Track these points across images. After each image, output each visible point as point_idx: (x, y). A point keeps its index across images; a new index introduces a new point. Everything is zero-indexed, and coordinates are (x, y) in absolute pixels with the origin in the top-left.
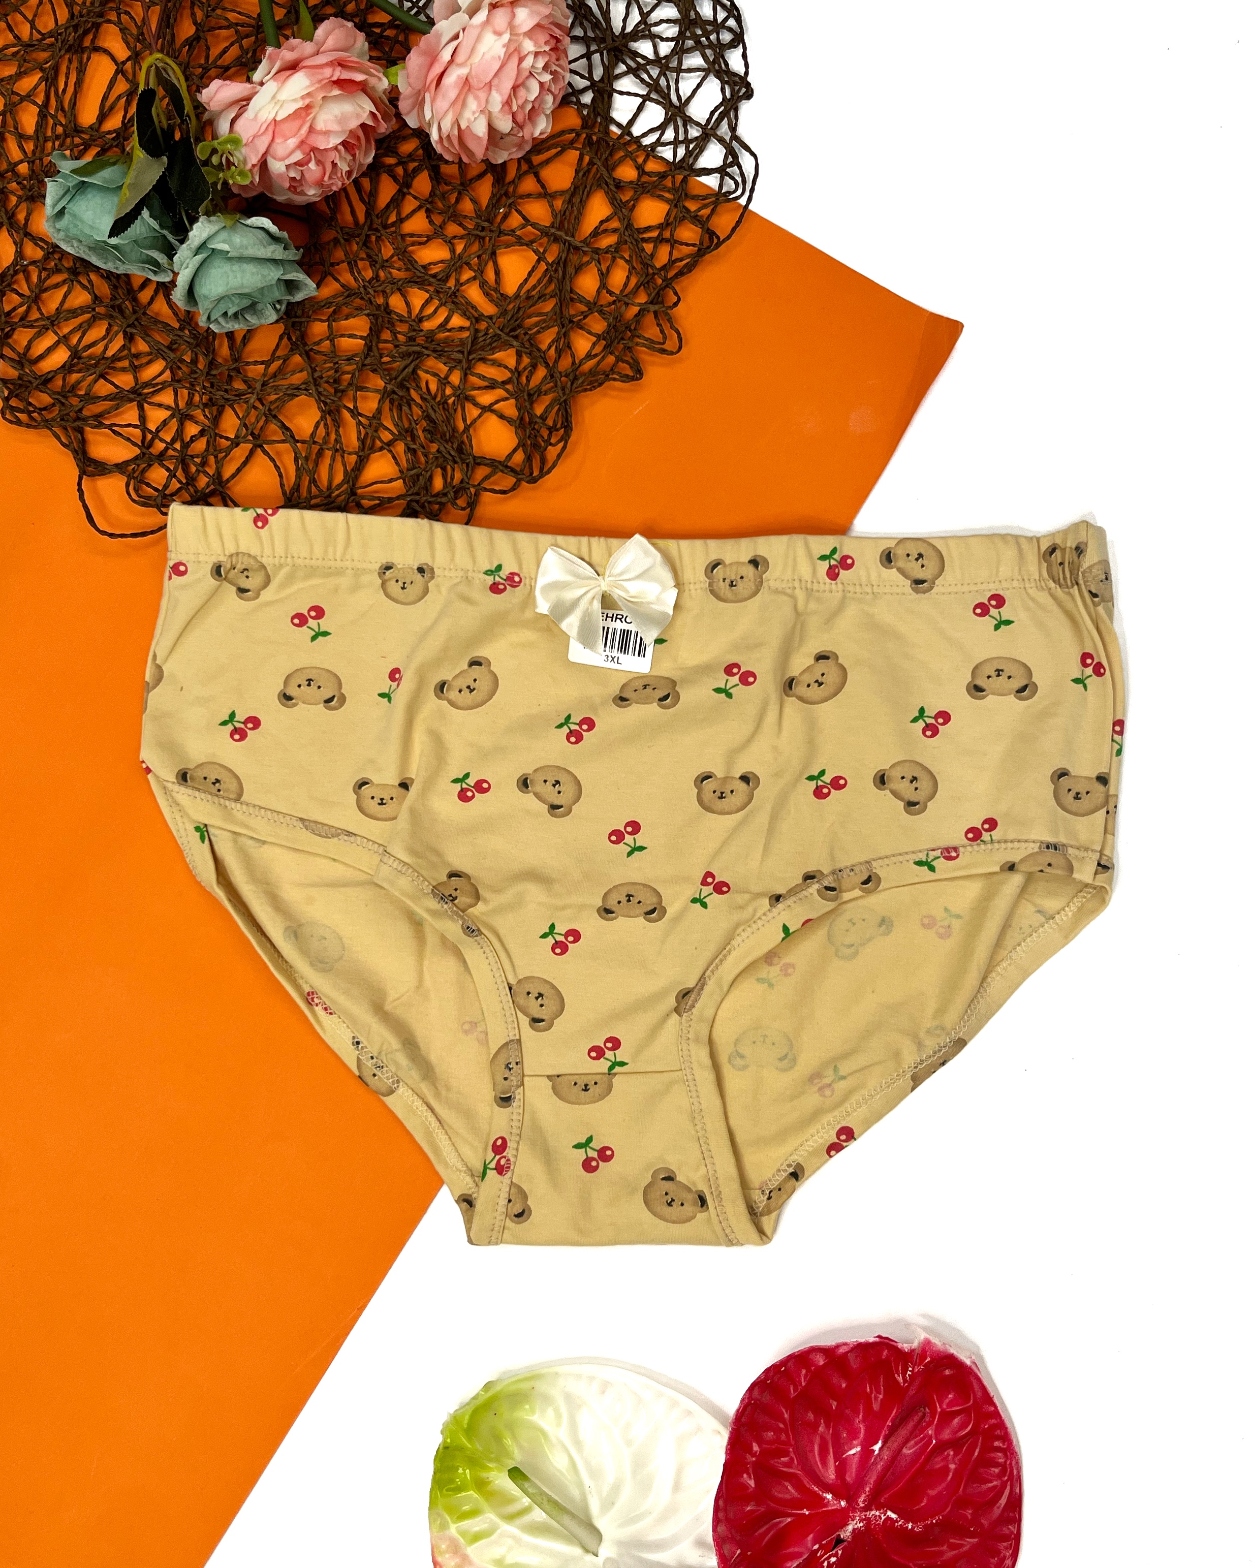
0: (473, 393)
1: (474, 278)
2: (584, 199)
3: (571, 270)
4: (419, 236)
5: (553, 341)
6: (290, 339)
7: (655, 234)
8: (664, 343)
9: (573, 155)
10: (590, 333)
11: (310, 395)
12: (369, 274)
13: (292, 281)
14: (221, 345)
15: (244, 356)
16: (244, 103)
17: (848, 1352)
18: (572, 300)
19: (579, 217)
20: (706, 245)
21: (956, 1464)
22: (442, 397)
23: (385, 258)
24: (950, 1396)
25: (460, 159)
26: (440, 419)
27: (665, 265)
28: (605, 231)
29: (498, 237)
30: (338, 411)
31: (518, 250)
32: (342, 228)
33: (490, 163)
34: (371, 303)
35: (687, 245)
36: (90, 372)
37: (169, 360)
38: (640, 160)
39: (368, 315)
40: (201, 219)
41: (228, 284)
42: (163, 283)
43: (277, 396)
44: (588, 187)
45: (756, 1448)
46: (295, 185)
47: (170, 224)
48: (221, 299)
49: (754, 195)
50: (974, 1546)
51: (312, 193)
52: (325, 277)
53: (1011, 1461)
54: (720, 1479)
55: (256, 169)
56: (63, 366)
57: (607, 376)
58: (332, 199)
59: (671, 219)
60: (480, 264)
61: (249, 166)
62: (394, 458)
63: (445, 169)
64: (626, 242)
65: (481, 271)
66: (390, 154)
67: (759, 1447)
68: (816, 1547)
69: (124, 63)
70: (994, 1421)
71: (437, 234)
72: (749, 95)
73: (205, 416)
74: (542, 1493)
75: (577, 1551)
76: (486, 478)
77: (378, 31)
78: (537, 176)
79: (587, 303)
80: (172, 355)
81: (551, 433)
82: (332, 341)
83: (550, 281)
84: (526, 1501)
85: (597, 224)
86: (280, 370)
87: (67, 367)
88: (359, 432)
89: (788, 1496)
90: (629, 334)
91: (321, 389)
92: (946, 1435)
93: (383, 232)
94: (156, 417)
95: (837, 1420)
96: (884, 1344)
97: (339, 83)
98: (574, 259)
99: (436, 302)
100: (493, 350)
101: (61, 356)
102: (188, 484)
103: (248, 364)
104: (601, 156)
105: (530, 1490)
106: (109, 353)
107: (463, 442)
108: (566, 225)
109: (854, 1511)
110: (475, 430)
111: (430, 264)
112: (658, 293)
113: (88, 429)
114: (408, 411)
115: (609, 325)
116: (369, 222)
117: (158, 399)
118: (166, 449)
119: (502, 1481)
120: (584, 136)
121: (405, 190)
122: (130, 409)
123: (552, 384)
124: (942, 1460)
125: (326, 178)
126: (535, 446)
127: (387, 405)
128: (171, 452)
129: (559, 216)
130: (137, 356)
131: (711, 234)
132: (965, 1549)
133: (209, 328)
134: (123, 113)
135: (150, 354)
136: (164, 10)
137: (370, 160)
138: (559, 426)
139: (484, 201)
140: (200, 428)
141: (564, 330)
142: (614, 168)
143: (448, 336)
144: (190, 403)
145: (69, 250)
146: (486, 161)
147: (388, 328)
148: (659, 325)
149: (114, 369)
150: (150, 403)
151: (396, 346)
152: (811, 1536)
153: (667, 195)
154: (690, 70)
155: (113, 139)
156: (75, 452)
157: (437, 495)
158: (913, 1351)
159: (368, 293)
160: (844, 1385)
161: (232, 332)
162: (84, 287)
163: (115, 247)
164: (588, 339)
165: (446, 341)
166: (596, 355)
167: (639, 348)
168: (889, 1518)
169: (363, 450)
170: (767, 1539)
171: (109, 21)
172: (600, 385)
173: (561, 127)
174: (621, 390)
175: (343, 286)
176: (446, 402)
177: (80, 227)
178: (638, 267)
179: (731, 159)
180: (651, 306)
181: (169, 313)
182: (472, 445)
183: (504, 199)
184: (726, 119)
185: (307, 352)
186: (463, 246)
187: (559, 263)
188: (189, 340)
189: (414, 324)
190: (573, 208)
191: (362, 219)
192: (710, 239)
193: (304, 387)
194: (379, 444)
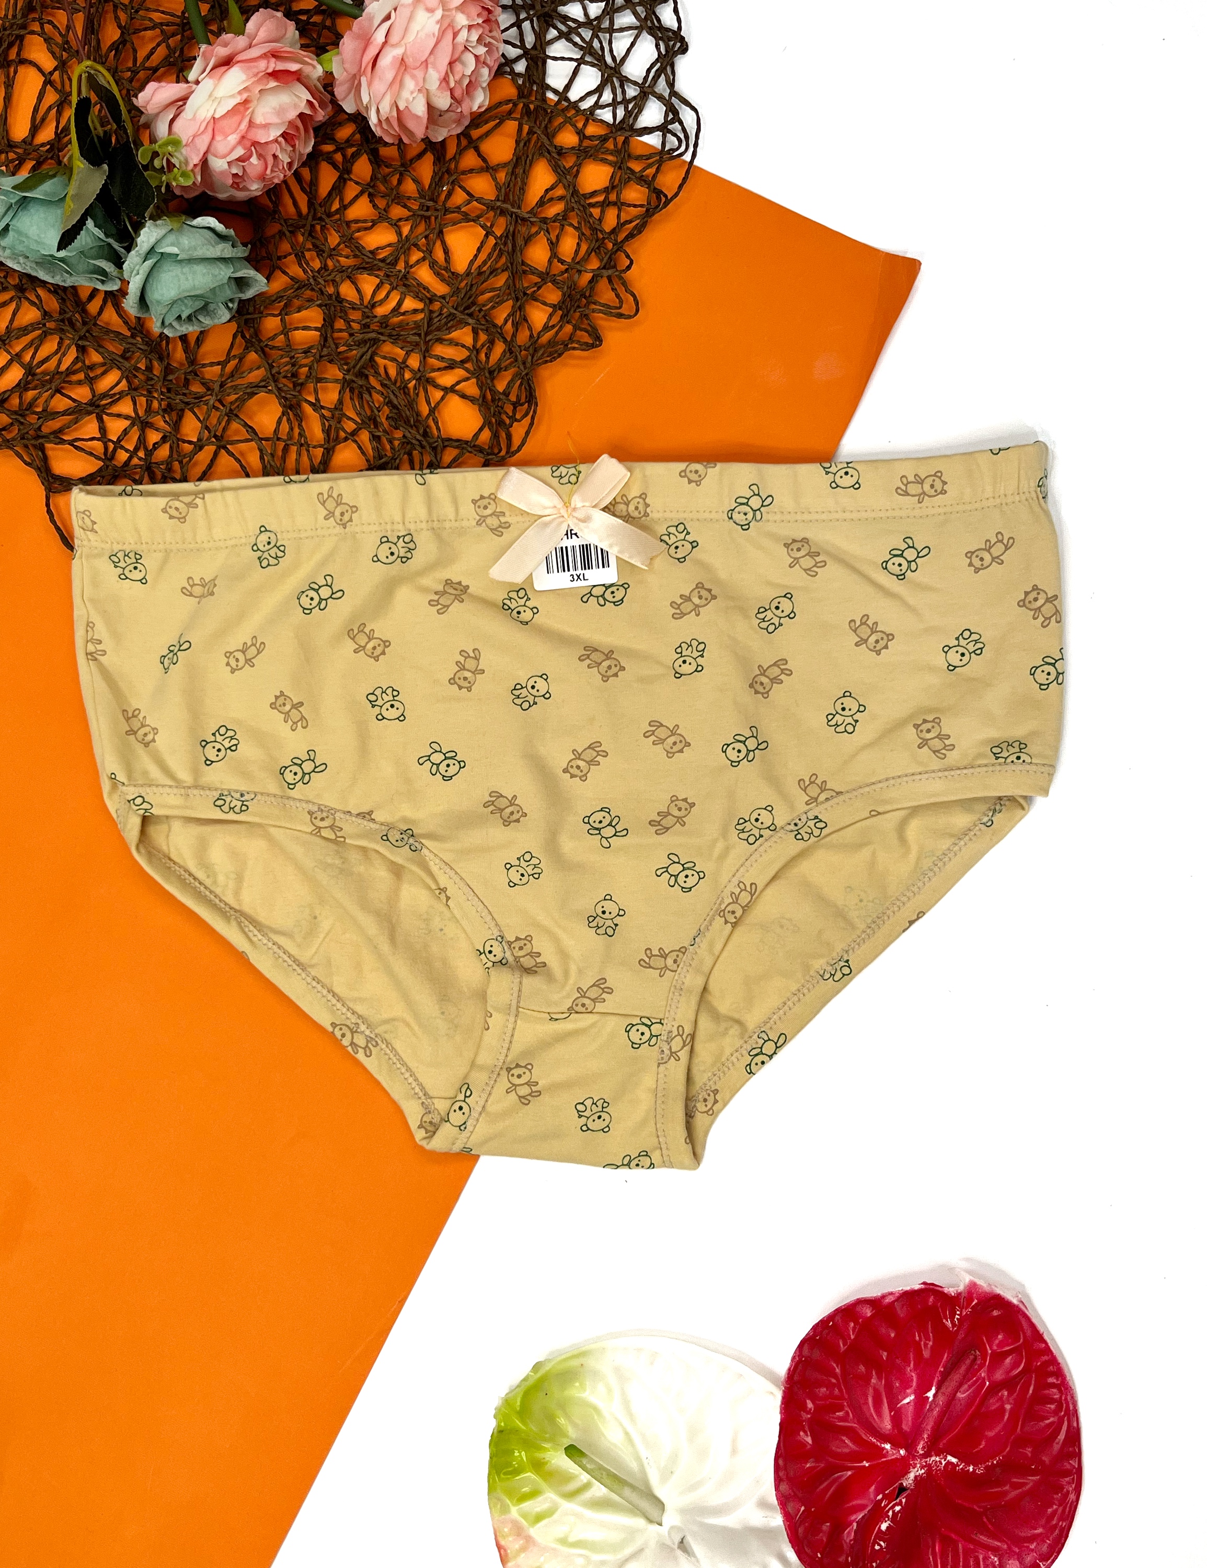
0: (433, 375)
1: (424, 259)
2: (526, 169)
3: (520, 242)
4: (365, 221)
5: (508, 316)
6: (243, 337)
7: (601, 198)
8: (620, 308)
9: (511, 126)
10: (545, 304)
11: (269, 392)
12: (317, 264)
13: (241, 278)
14: (175, 349)
15: (199, 357)
16: (181, 103)
17: (894, 1302)
18: (524, 272)
19: (523, 190)
20: (653, 204)
21: (1011, 1404)
22: (402, 382)
23: (331, 247)
24: (1000, 1337)
25: (401, 140)
26: (403, 403)
27: (614, 229)
28: (551, 199)
29: (445, 215)
30: (299, 405)
31: (464, 227)
32: (285, 221)
33: (430, 142)
34: (322, 293)
35: (635, 206)
36: (46, 388)
37: (124, 369)
38: (580, 125)
39: (320, 306)
40: (147, 224)
41: (179, 287)
42: (111, 292)
43: (236, 396)
44: (530, 157)
45: (810, 1405)
46: (238, 181)
47: (114, 231)
48: (174, 303)
49: (698, 149)
50: (1036, 1483)
51: (255, 188)
52: (274, 271)
53: (1067, 1395)
54: (777, 1439)
55: (198, 170)
56: (18, 385)
57: (567, 345)
58: (274, 192)
59: (617, 181)
60: (428, 244)
61: (191, 166)
62: (360, 448)
63: (383, 151)
64: (573, 209)
65: (429, 251)
66: (328, 141)
67: (813, 1403)
68: (880, 1497)
69: (51, 73)
70: (1045, 1358)
71: (382, 217)
72: (684, 49)
73: (165, 421)
74: (601, 1468)
75: (640, 1522)
76: (454, 460)
77: (304, 18)
78: (477, 149)
79: (539, 274)
80: (127, 364)
81: (515, 408)
82: (286, 335)
83: (500, 255)
84: (585, 1477)
85: (542, 193)
86: (237, 368)
87: (22, 385)
88: (323, 424)
89: (846, 1450)
90: (584, 301)
91: (279, 385)
92: (999, 1375)
93: (327, 220)
94: (116, 427)
95: (891, 1371)
96: (930, 1290)
97: (275, 75)
98: (523, 230)
99: (387, 287)
100: (449, 330)
101: (15, 374)
103: (204, 366)
104: (540, 124)
105: (588, 1466)
106: (63, 368)
107: (427, 426)
108: (511, 197)
109: (914, 1458)
110: (439, 412)
111: (378, 248)
112: (610, 257)
113: (48, 446)
114: (369, 399)
115: (564, 295)
116: (312, 212)
117: (115, 409)
118: (130, 458)
119: (560, 1461)
120: (521, 105)
121: (346, 176)
122: (88, 422)
123: (511, 359)
124: (997, 1401)
125: (268, 172)
126: (501, 423)
127: (347, 394)
128: (135, 461)
129: (503, 190)
130: (91, 367)
131: (658, 193)
132: (1028, 1487)
133: (162, 333)
134: (55, 124)
135: (103, 364)
136: (88, 17)
137: (309, 149)
138: (523, 400)
139: (427, 181)
140: (161, 435)
141: (519, 304)
142: (554, 136)
143: (402, 320)
144: (149, 410)
145: (16, 267)
146: (426, 140)
147: (340, 317)
148: (613, 289)
149: (70, 383)
150: (108, 414)
151: (350, 335)
152: (873, 1487)
153: (610, 158)
154: (622, 30)
155: (47, 151)
156: (38, 469)
158: (959, 1294)
159: (319, 283)
160: (893, 1335)
161: (185, 335)
162: (33, 303)
163: (62, 260)
164: (544, 310)
165: (401, 326)
166: (553, 326)
167: (596, 314)
168: (949, 1463)
169: (328, 442)
170: (830, 1493)
171: (33, 33)
172: (560, 355)
173: (499, 97)
174: (580, 358)
175: (292, 278)
176: (406, 387)
177: (26, 243)
178: (588, 232)
179: (671, 116)
180: (603, 271)
181: (120, 321)
182: (438, 429)
183: (446, 176)
184: (663, 75)
185: (262, 348)
186: (409, 227)
187: (507, 236)
188: (142, 347)
189: (366, 310)
190: (516, 178)
191: (304, 210)
192: (657, 198)
193: (263, 384)
194: (342, 434)
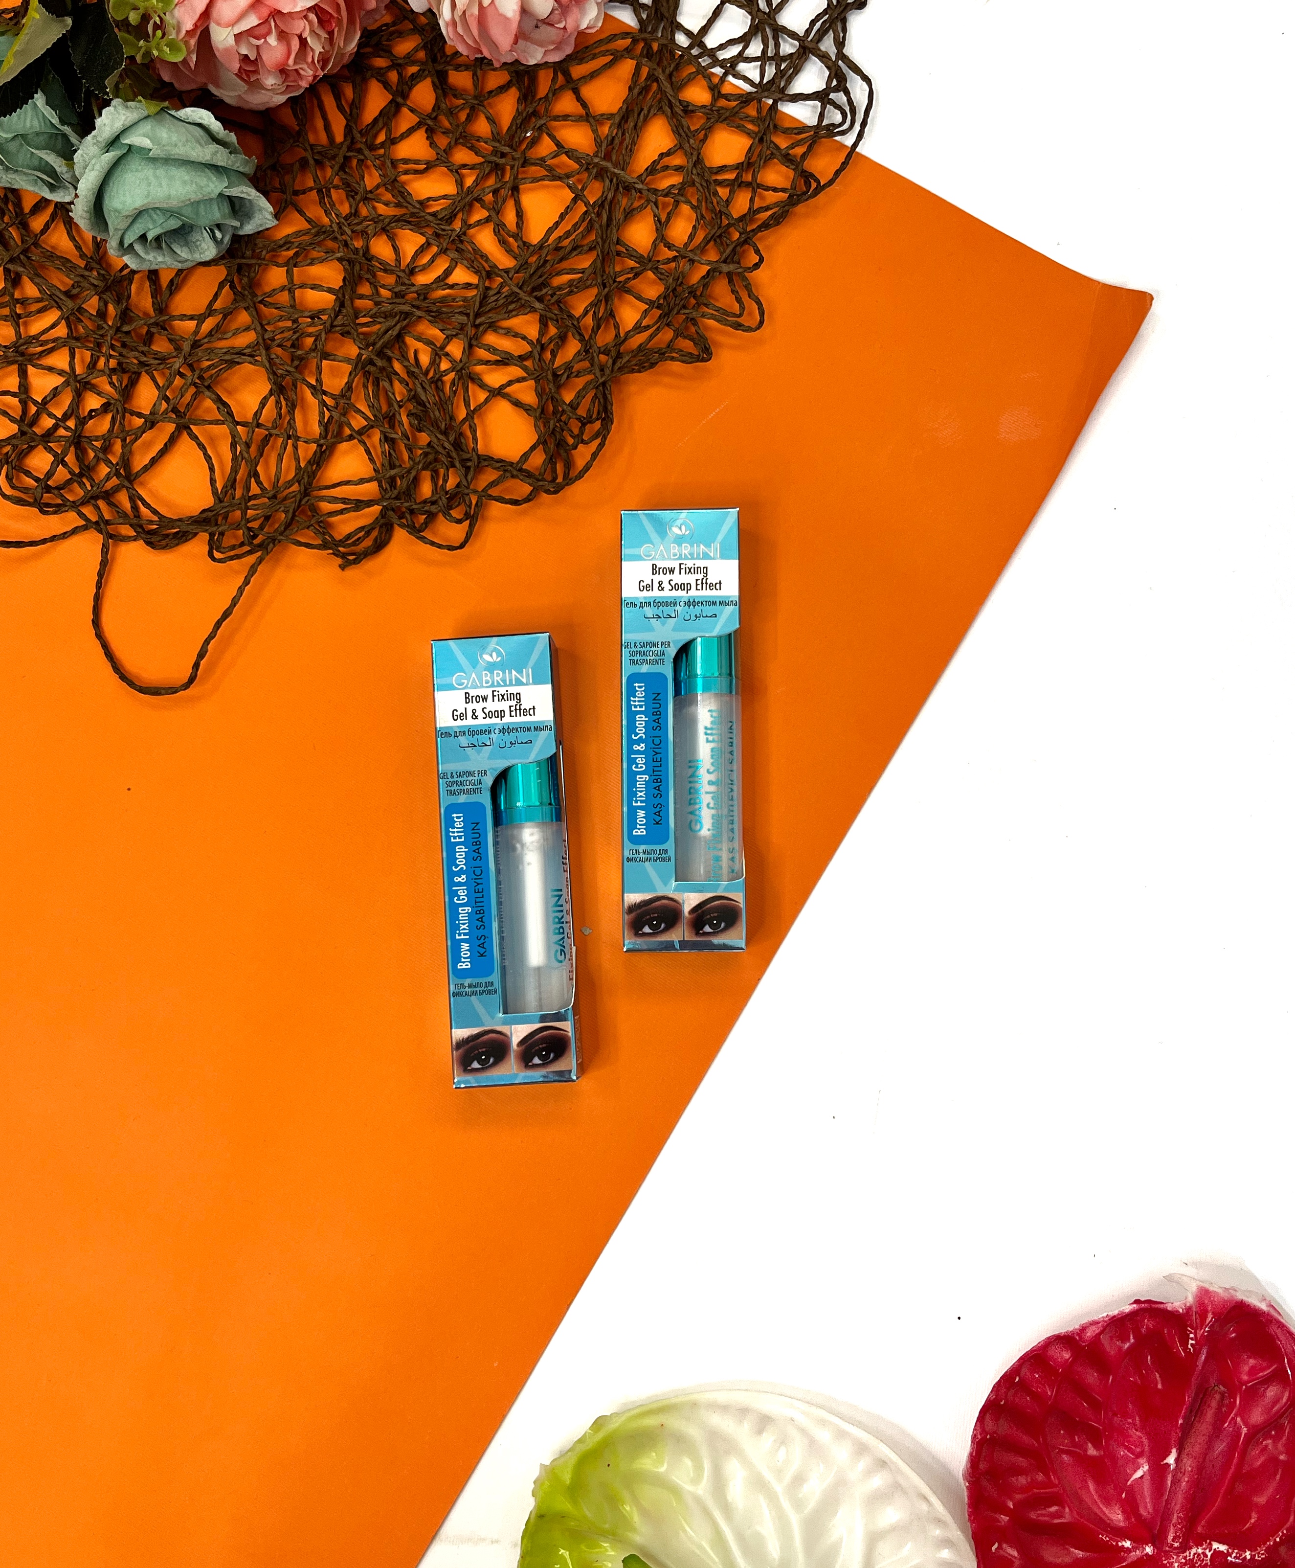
0: (479, 368)
1: (488, 220)
2: (640, 124)
3: (619, 215)
4: (417, 162)
5: (590, 305)
6: (232, 287)
7: (731, 176)
8: (740, 315)
9: (627, 67)
10: (639, 298)
11: (255, 363)
12: (345, 209)
13: (237, 199)
14: (139, 289)
15: (170, 307)
18: (618, 254)
19: (632, 150)
20: (799, 191)
22: (436, 374)
23: (368, 189)
25: (479, 56)
26: (433, 401)
27: (745, 215)
28: (666, 168)
29: (523, 166)
30: (294, 386)
31: (547, 186)
32: (312, 146)
33: (517, 66)
34: (346, 245)
35: (775, 190)
37: (64, 309)
38: (715, 79)
39: (340, 260)
40: (113, 103)
41: (148, 196)
42: (62, 203)
43: (212, 362)
44: (645, 111)
46: (250, 70)
47: (75, 120)
48: (138, 215)
49: (866, 130)
51: (272, 89)
52: (285, 208)
55: (193, 42)
57: (664, 354)
58: (300, 103)
59: (754, 157)
60: (496, 202)
61: (183, 32)
62: (368, 452)
63: (454, 73)
64: (693, 184)
65: (496, 210)
71: (440, 160)
73: (111, 383)
76: (492, 484)
78: (576, 92)
79: (640, 259)
80: (70, 304)
81: (584, 425)
82: (291, 291)
83: (590, 229)
85: (654, 158)
86: (218, 327)
88: (322, 414)
90: (693, 301)
91: (273, 356)
93: (366, 152)
94: (43, 384)
98: (624, 202)
99: (435, 249)
100: (509, 315)
102: (81, 475)
103: (176, 318)
104: (664, 71)
107: (461, 434)
108: (614, 158)
110: (480, 419)
111: (429, 199)
112: (734, 249)
114: (387, 387)
115: (667, 288)
116: (348, 142)
117: (50, 361)
118: (56, 427)
120: (643, 42)
121: (400, 100)
122: (8, 371)
123: (587, 364)
125: (291, 61)
126: (561, 444)
127: (360, 379)
128: (62, 432)
130: (23, 302)
131: (807, 177)
133: (126, 266)
135: (40, 300)
137: (353, 46)
139: (505, 121)
140: (103, 401)
141: (605, 293)
142: (681, 87)
143: (449, 295)
144: (92, 366)
146: (514, 62)
147: (368, 280)
148: (733, 291)
150: (35, 366)
151: (377, 304)
153: (750, 126)
157: (425, 502)
159: (343, 233)
161: (155, 272)
164: (637, 305)
165: (443, 300)
166: (647, 327)
167: (707, 320)
169: (326, 437)
172: (653, 365)
174: (680, 374)
175: (309, 221)
176: (440, 379)
178: (708, 215)
179: (834, 83)
180: (723, 265)
181: (71, 245)
182: (475, 439)
183: (533, 119)
184: (831, 32)
185: (254, 304)
186: (474, 178)
187: (602, 206)
188: (95, 282)
189: (401, 274)
190: (623, 134)
191: (339, 138)
192: (805, 182)
193: (247, 351)
194: (347, 432)
